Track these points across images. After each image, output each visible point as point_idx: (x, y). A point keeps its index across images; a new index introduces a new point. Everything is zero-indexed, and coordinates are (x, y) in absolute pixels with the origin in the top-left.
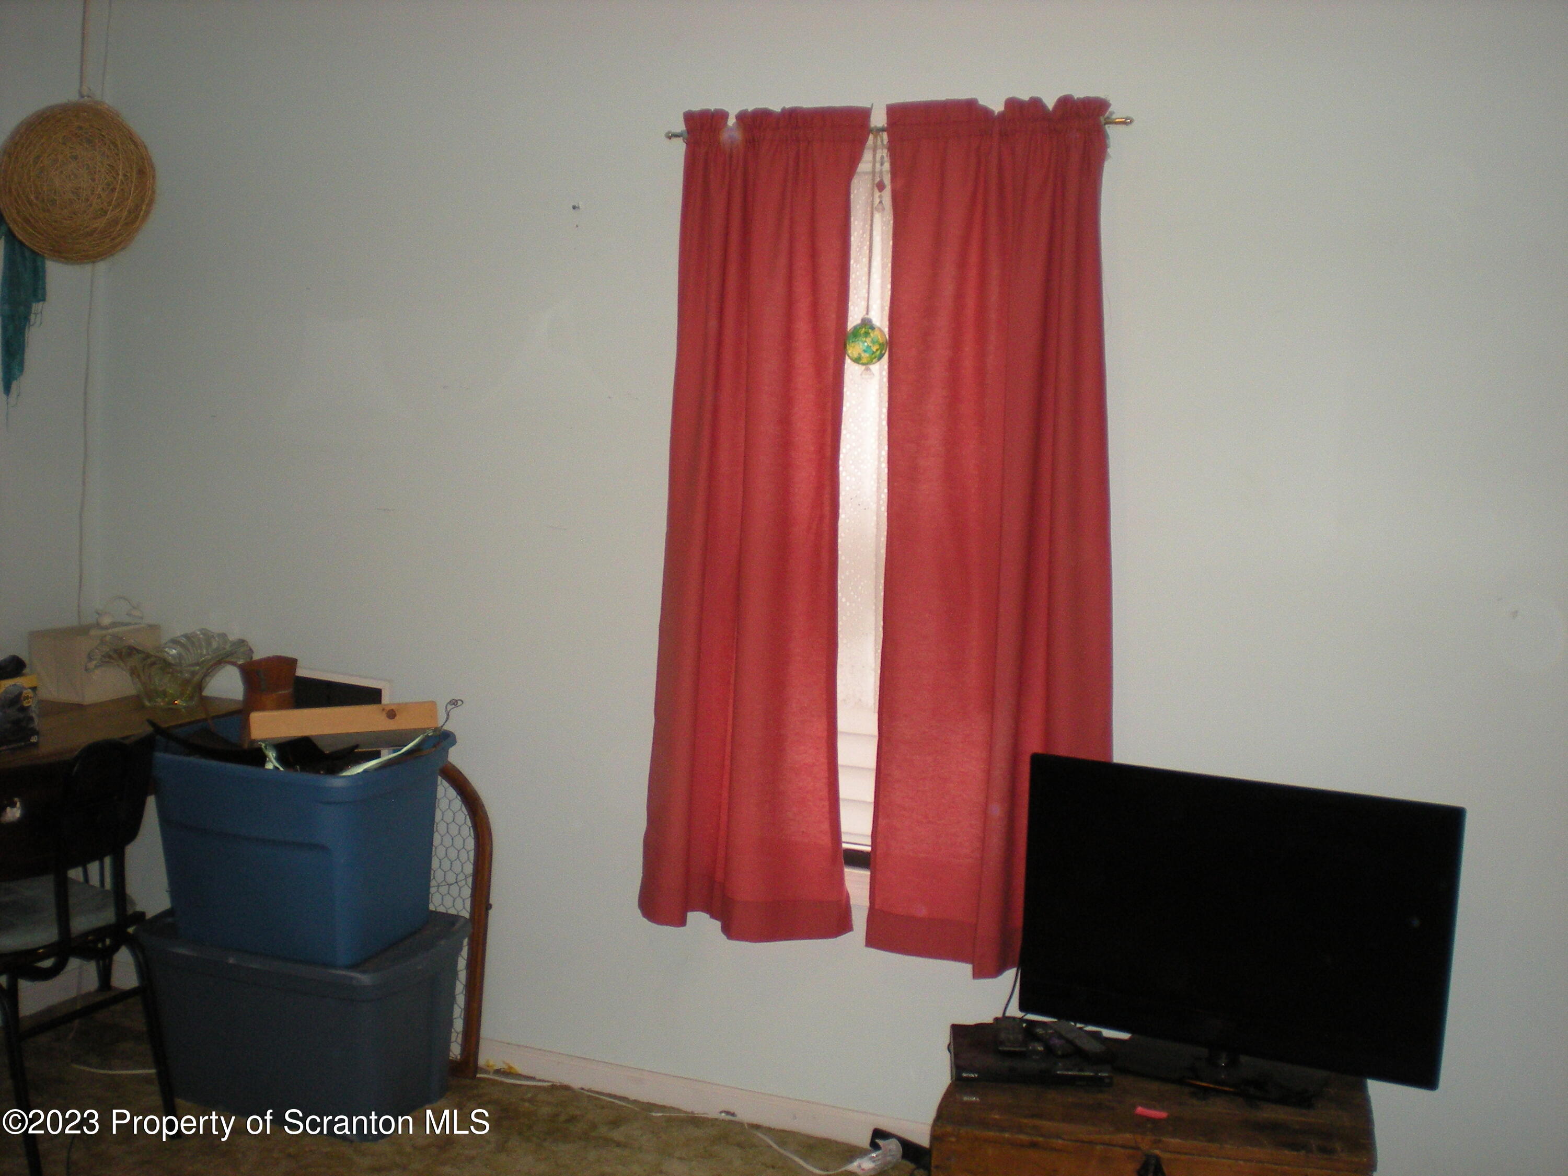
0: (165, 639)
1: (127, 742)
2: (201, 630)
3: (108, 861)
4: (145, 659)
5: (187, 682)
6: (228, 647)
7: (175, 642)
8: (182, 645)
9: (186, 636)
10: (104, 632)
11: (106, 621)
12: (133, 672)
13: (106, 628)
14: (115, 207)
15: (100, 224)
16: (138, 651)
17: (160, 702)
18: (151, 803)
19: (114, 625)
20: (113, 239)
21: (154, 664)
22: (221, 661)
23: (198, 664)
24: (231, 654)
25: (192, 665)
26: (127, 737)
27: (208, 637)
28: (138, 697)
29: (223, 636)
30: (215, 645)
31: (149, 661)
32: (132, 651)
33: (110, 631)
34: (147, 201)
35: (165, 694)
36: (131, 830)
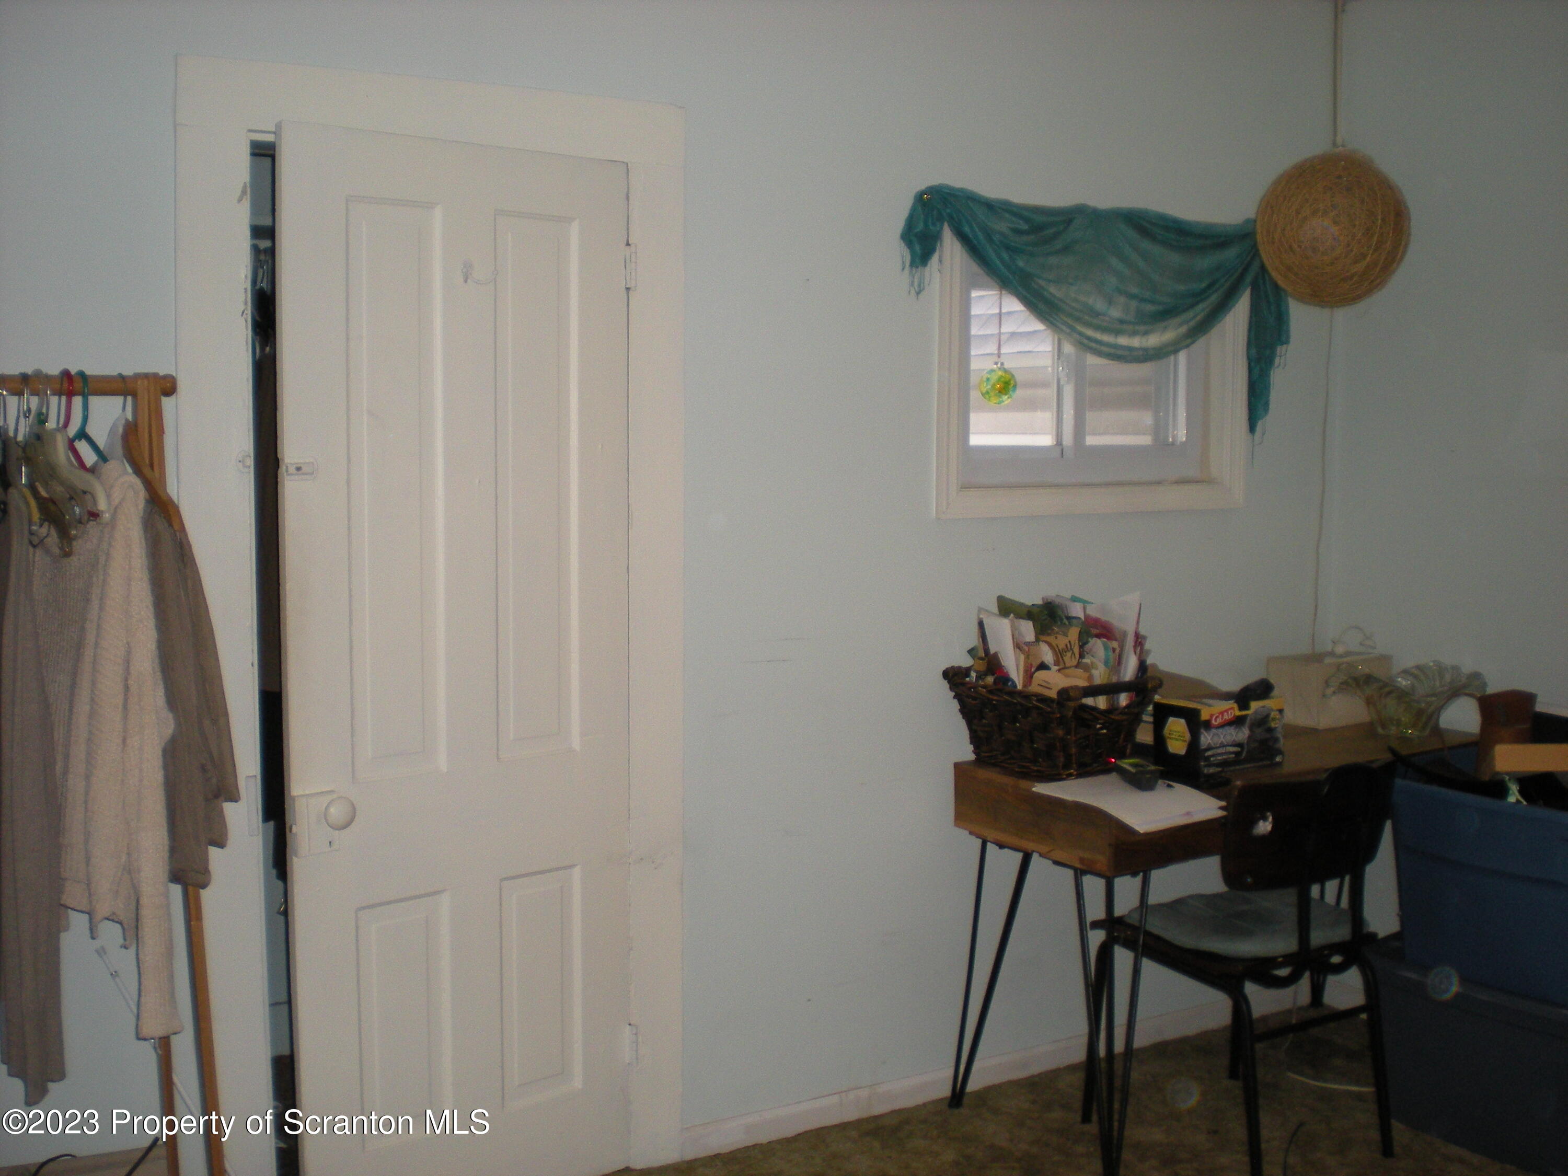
0: (1395, 670)
1: (1374, 765)
2: (1434, 661)
3: (1347, 879)
4: (1381, 688)
5: (1420, 713)
6: (1464, 680)
7: (1406, 672)
8: (1416, 677)
9: (1418, 667)
10: (1341, 660)
11: (1340, 650)
12: (1369, 702)
13: (1341, 656)
14: (1375, 250)
15: (1360, 267)
16: (1377, 680)
17: (1393, 730)
18: (1388, 826)
19: (1348, 654)
20: (1372, 282)
21: (1389, 693)
22: (1455, 692)
23: (1434, 695)
24: (1465, 686)
25: (1428, 696)
26: (1372, 762)
27: (1441, 669)
28: (1371, 724)
29: (1456, 668)
30: (1448, 678)
31: (1387, 689)
32: (1368, 679)
33: (1345, 660)
34: (1403, 243)
35: (1399, 722)
36: (1369, 852)
